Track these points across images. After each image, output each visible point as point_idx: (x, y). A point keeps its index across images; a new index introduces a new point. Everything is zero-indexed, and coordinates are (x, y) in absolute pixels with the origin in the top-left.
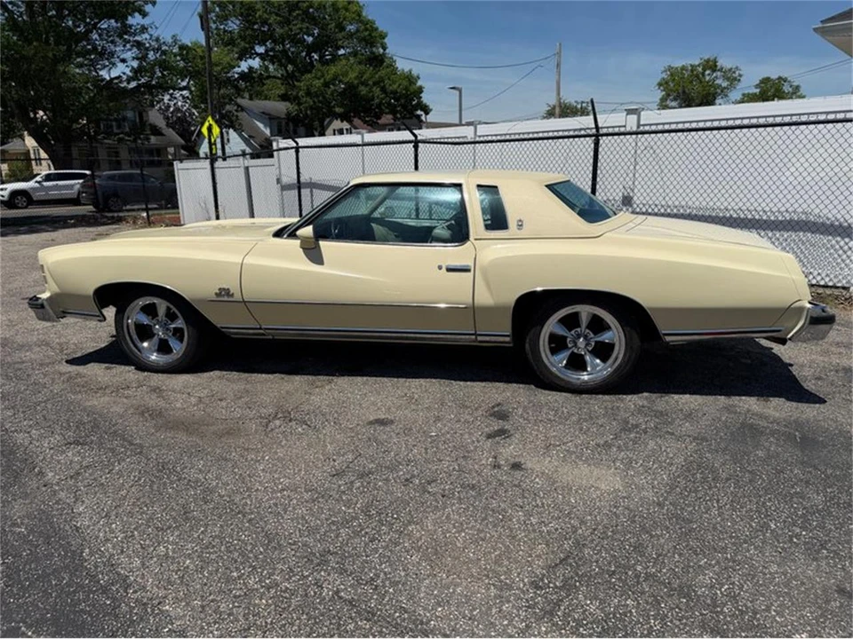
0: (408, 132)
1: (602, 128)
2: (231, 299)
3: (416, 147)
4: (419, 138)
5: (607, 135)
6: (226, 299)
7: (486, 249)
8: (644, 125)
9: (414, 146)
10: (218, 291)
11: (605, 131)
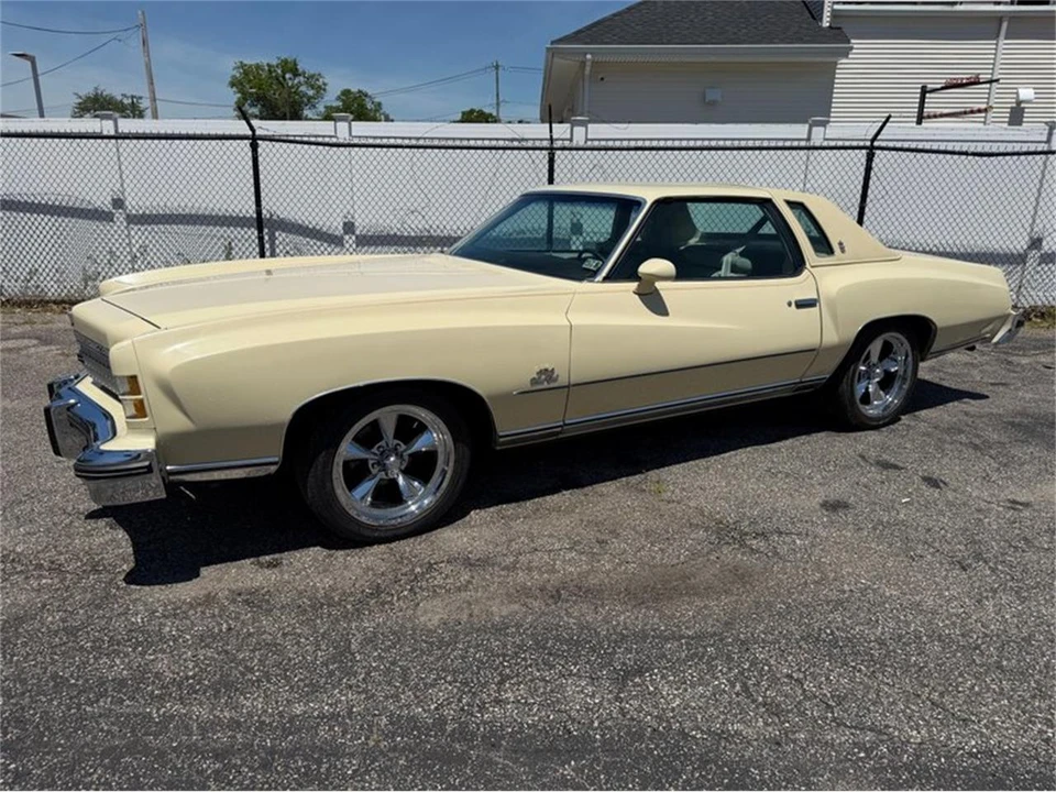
0: (244, 122)
1: (557, 140)
2: (552, 385)
3: (254, 147)
4: (258, 132)
5: (563, 149)
6: (546, 385)
7: (825, 278)
8: (592, 140)
9: (251, 145)
10: (535, 376)
11: (558, 144)
